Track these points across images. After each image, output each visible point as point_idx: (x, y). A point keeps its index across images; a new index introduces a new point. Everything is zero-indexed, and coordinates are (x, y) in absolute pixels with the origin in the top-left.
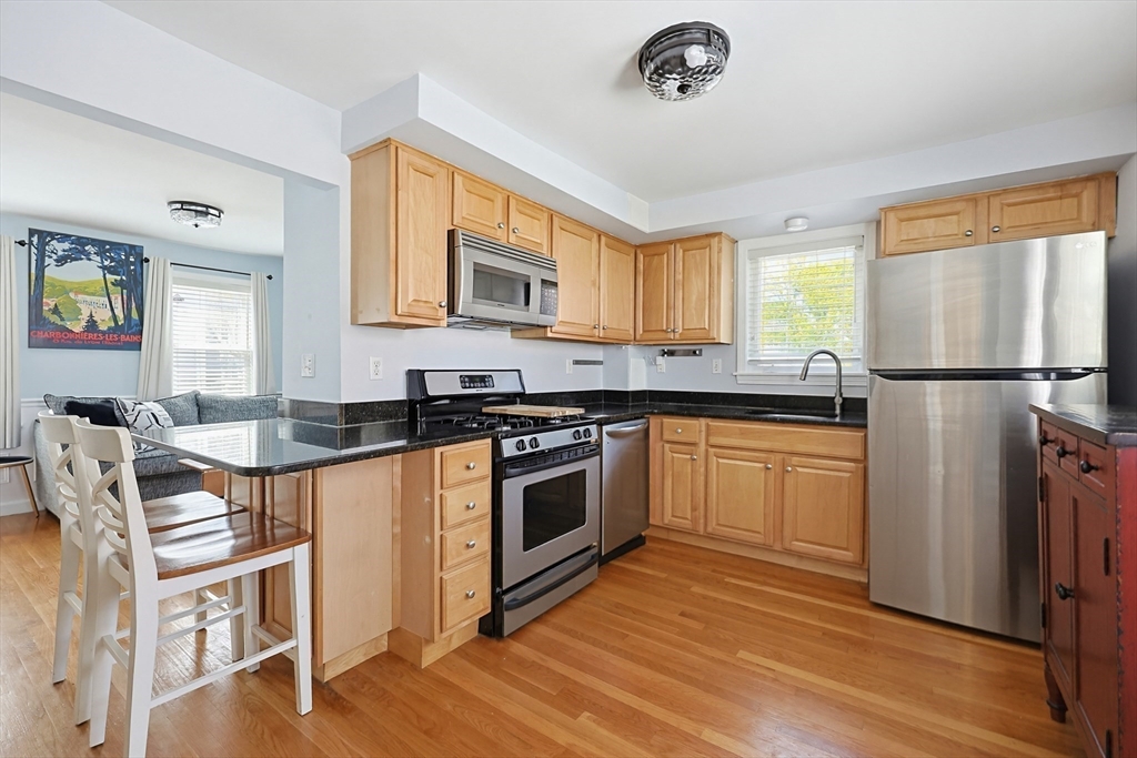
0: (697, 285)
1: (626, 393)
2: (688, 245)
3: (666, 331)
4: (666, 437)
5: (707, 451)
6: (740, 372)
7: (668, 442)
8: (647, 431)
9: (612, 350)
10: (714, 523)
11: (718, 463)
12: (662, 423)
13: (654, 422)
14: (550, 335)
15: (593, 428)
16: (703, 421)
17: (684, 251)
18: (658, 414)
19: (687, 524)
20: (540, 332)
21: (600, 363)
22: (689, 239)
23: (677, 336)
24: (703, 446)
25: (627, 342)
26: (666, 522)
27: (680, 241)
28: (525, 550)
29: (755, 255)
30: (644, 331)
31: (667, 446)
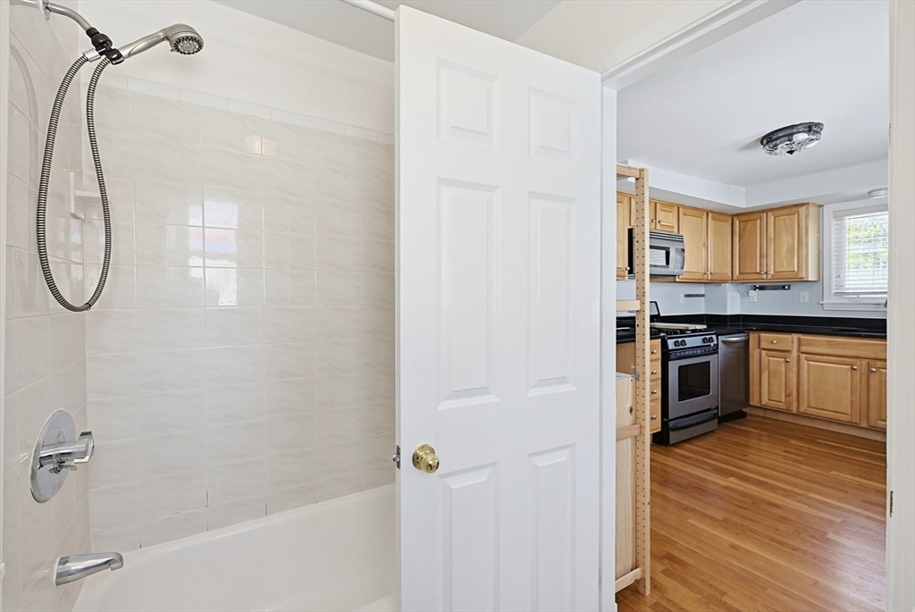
0: (786, 241)
1: (726, 316)
2: (777, 213)
3: (759, 273)
4: (763, 346)
5: (799, 356)
6: (825, 301)
7: (764, 349)
8: (747, 342)
9: (712, 287)
10: (806, 405)
11: (809, 365)
12: (759, 337)
13: (753, 337)
14: (678, 280)
15: (714, 337)
16: (795, 336)
17: (775, 217)
18: (757, 330)
19: (782, 406)
20: (671, 279)
21: (703, 296)
22: (778, 209)
23: (769, 277)
24: (795, 353)
25: (725, 282)
26: (764, 403)
27: (771, 210)
28: (680, 400)
29: (839, 216)
30: (740, 273)
31: (764, 353)
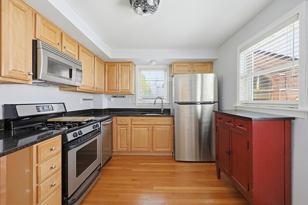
0: (125, 77)
1: (102, 110)
2: (124, 64)
3: (116, 90)
4: (118, 123)
5: (131, 126)
6: (137, 102)
7: (119, 125)
8: (112, 123)
9: (96, 95)
10: (134, 147)
11: (135, 129)
12: (117, 119)
13: (114, 118)
14: (78, 90)
15: (99, 123)
16: (130, 118)
17: (121, 66)
18: (116, 116)
19: (125, 149)
20: (74, 89)
21: (92, 100)
22: (123, 62)
23: (119, 92)
24: (130, 125)
25: (102, 93)
26: (118, 149)
27: (120, 62)
28: (77, 177)
30: (108, 90)
31: (118, 126)
